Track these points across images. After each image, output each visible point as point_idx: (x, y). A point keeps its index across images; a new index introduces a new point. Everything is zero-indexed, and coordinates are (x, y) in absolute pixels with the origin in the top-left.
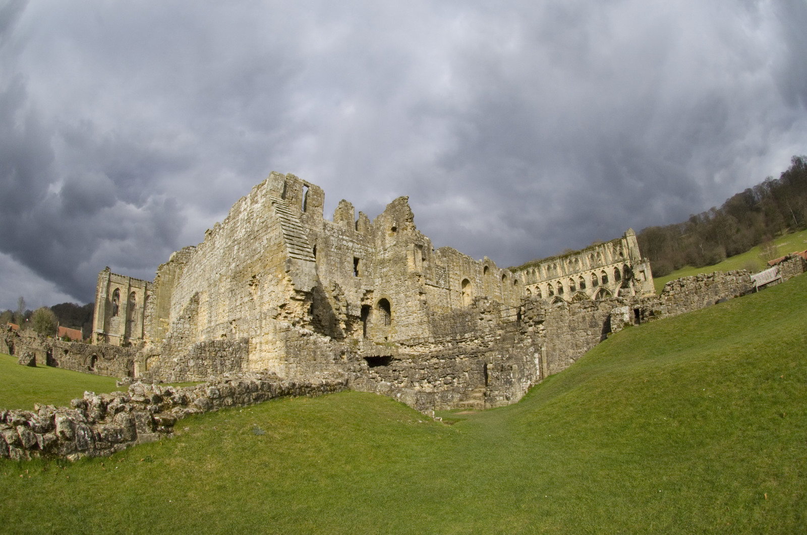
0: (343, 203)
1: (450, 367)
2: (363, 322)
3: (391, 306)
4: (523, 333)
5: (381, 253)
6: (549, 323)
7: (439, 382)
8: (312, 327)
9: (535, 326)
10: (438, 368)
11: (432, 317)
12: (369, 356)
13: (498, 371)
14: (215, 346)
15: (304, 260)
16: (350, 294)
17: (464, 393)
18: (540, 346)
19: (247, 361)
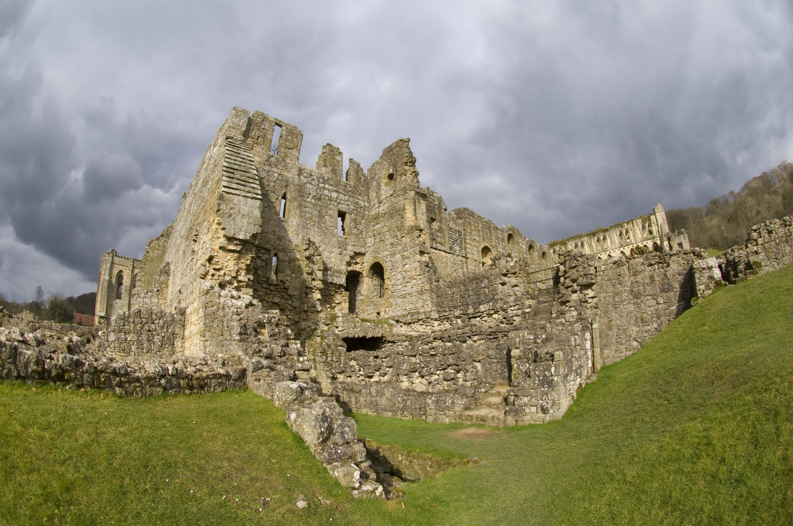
0: (327, 147)
1: (453, 354)
2: (348, 293)
3: (384, 271)
4: (564, 303)
5: (375, 207)
6: (601, 287)
7: (436, 377)
8: (252, 290)
9: (581, 292)
10: (435, 355)
11: (436, 283)
12: (350, 336)
13: (528, 362)
14: (142, 316)
15: (243, 196)
16: (331, 256)
17: (472, 397)
18: (590, 321)
19: (183, 338)
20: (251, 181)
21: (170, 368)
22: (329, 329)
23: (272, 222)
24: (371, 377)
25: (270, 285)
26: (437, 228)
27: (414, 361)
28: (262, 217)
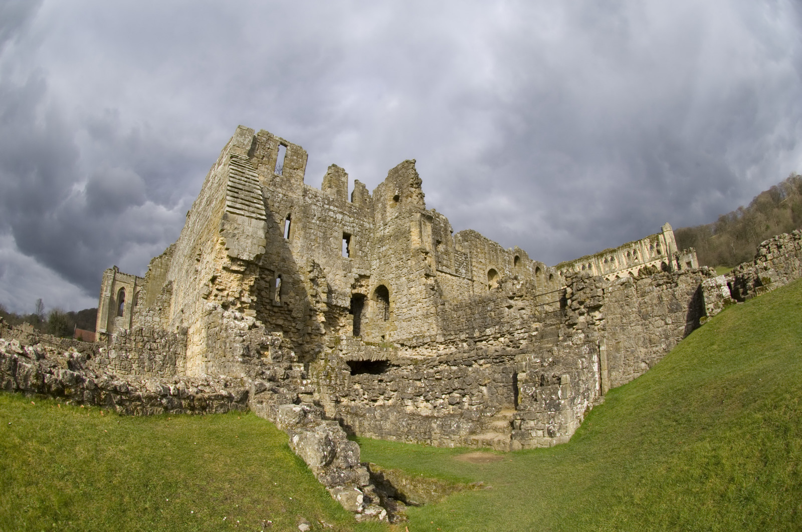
0: (333, 168)
1: (459, 378)
2: (352, 316)
3: (390, 294)
4: (571, 326)
5: (380, 229)
6: (609, 309)
7: (442, 401)
8: (255, 311)
9: (589, 315)
10: (441, 379)
11: (442, 307)
12: (355, 359)
13: (534, 386)
14: (143, 335)
15: (247, 216)
16: (336, 278)
17: (478, 421)
18: (597, 343)
19: (185, 358)
20: (255, 201)
21: (172, 388)
22: (333, 352)
23: (277, 244)
24: (375, 401)
25: (274, 306)
26: (443, 251)
27: (419, 385)
28: (266, 238)
